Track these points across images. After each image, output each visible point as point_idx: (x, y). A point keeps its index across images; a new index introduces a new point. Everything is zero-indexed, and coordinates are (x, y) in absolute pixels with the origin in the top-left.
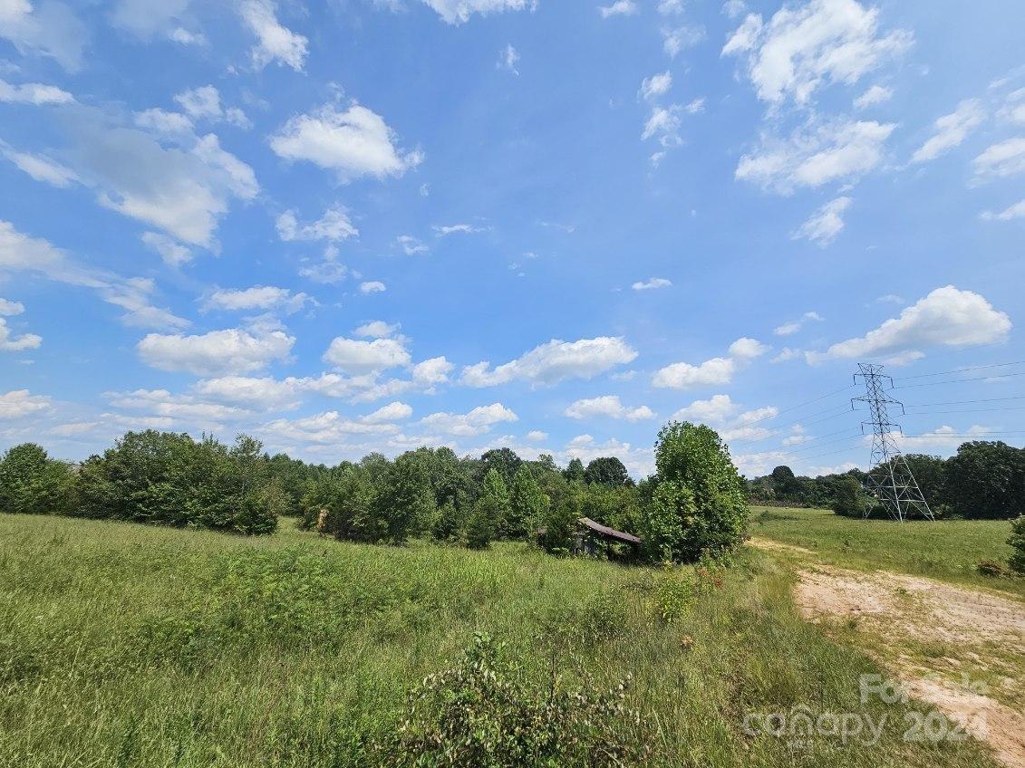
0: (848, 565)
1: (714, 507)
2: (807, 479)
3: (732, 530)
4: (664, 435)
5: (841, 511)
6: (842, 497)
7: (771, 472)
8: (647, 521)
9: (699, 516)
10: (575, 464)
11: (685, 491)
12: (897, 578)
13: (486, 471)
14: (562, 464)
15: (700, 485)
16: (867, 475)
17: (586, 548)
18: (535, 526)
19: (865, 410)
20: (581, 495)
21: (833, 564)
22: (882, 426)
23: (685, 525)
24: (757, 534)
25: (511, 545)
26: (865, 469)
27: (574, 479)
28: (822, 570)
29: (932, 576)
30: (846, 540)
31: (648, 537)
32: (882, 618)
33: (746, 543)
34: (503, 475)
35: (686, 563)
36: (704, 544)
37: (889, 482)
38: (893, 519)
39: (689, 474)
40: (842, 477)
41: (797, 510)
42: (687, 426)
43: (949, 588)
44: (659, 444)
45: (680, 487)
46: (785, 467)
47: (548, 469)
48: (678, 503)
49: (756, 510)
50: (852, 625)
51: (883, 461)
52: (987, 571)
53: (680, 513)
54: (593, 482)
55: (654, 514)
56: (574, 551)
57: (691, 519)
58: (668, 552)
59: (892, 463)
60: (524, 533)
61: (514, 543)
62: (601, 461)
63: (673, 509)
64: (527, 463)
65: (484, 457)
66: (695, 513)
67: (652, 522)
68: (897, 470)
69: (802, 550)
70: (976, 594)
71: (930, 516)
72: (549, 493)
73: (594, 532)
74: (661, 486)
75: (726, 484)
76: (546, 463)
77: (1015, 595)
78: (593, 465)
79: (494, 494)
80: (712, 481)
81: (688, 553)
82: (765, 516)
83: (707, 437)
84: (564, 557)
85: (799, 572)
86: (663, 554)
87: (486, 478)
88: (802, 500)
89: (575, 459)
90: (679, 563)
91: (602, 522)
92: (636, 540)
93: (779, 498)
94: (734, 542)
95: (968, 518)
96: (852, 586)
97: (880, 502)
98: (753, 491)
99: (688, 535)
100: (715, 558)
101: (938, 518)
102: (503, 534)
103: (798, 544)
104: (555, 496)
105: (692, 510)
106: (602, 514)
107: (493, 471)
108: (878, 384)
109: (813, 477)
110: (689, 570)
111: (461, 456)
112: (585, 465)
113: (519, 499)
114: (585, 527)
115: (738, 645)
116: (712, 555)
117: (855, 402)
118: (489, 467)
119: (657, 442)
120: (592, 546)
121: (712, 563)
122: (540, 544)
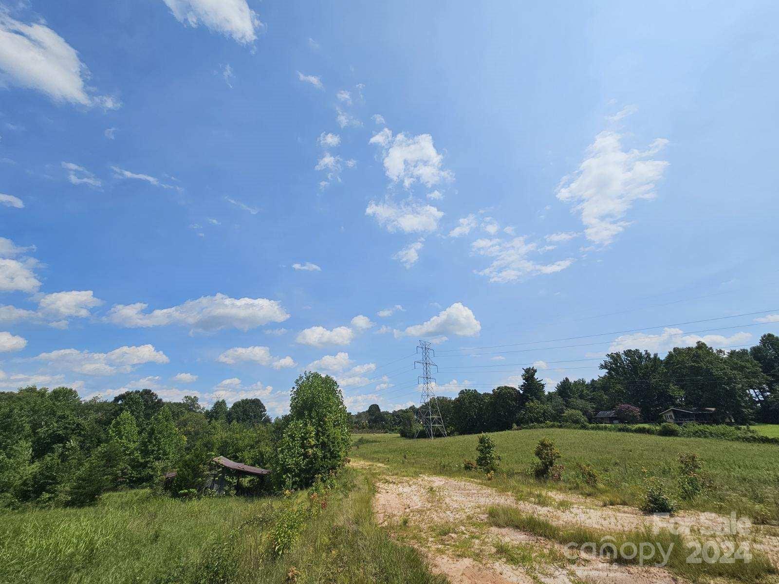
0: (405, 474)
1: (329, 440)
2: (387, 413)
3: (339, 456)
4: (300, 382)
5: (404, 435)
6: (405, 425)
7: (367, 409)
8: (276, 456)
9: (317, 447)
10: (220, 405)
11: (310, 428)
12: (429, 479)
13: (116, 414)
14: (206, 404)
15: (321, 422)
16: (418, 409)
17: (216, 486)
18: (164, 470)
19: (420, 369)
20: (220, 434)
21: (397, 474)
22: (427, 378)
23: (305, 455)
24: (355, 456)
25: (129, 495)
26: (418, 406)
27: (216, 419)
28: (391, 481)
29: (445, 475)
30: (405, 454)
31: (274, 470)
32: (420, 512)
33: (347, 465)
34: (137, 418)
35: (302, 489)
36: (317, 471)
37: (428, 414)
38: (429, 437)
39: (313, 414)
40: (406, 411)
41: (380, 435)
42: (316, 376)
43: (453, 481)
44: (295, 390)
45: (306, 425)
46: (376, 405)
47: (190, 410)
48: (303, 438)
49: (356, 437)
50: (405, 522)
51: (426, 401)
52: (468, 467)
53: (303, 446)
54: (235, 422)
55: (282, 449)
56: (202, 490)
57: (310, 451)
58: (289, 482)
59: (430, 402)
60: (149, 479)
61: (133, 491)
62: (245, 402)
63: (298, 443)
64: (170, 405)
65: (117, 399)
66: (314, 445)
67: (281, 456)
68: (433, 407)
69: (380, 465)
70: (463, 483)
71: (445, 434)
72: (187, 433)
73: (227, 470)
74: (292, 425)
75: (338, 421)
76: (191, 405)
77: (479, 481)
78: (236, 405)
79: (121, 438)
80: (330, 418)
81: (305, 480)
82: (361, 441)
83: (329, 385)
84: (190, 499)
85: (378, 484)
86: (284, 482)
87: (114, 422)
88: (384, 427)
89: (220, 401)
90: (296, 489)
91: (235, 458)
92: (265, 472)
93: (370, 427)
94: (339, 466)
95: (461, 434)
96: (407, 489)
97: (423, 427)
98: (355, 423)
99: (307, 465)
100: (324, 482)
101: (449, 435)
102: (122, 483)
103: (378, 460)
104: (193, 436)
105: (313, 443)
106: (238, 450)
107: (126, 414)
108: (428, 354)
109: (391, 411)
110: (303, 495)
111: (85, 397)
112: (229, 406)
113: (151, 443)
114: (218, 465)
115: (332, 564)
116: (322, 479)
117: (416, 363)
118: (121, 410)
119: (294, 388)
120: (222, 482)
121: (322, 486)
122: (166, 489)
